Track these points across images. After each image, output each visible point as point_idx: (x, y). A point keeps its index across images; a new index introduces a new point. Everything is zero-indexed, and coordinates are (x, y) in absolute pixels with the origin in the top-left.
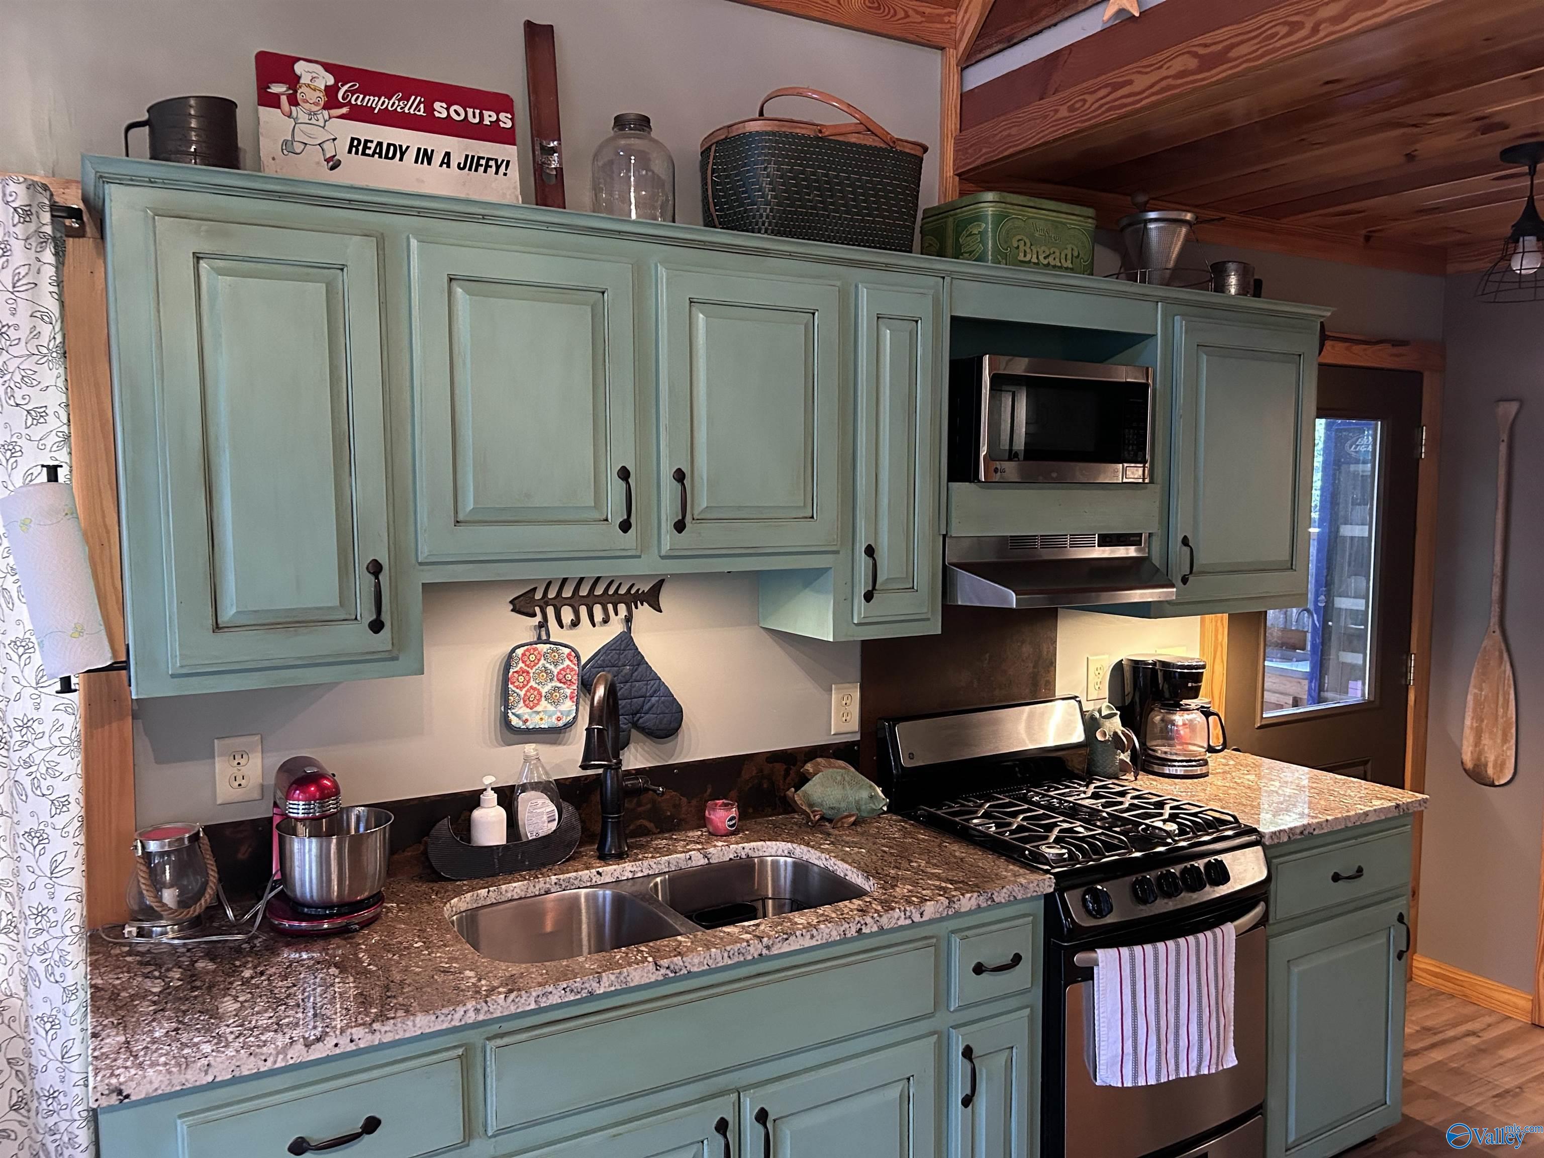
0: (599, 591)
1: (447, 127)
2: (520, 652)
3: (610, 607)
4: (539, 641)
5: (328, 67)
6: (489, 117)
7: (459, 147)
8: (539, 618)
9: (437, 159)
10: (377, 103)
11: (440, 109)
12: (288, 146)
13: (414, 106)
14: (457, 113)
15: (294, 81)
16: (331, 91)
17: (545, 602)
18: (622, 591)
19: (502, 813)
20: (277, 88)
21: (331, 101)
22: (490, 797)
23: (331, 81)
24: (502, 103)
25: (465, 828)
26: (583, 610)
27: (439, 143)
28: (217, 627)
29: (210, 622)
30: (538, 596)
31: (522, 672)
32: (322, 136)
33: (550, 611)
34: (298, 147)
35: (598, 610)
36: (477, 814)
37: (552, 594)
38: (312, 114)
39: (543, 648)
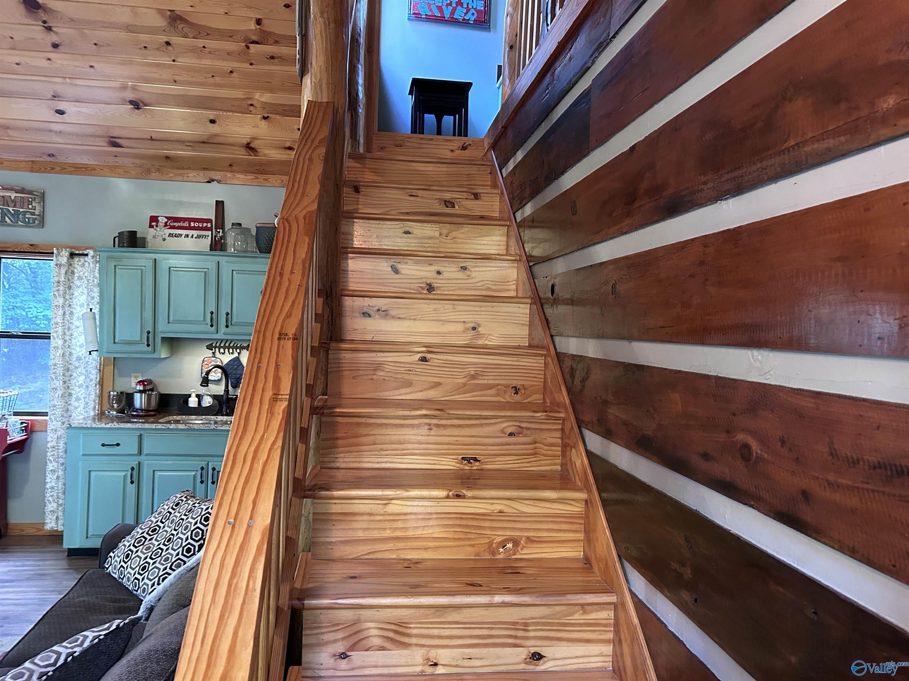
0: (231, 345)
1: (194, 228)
2: (206, 359)
3: (235, 350)
4: (213, 357)
5: (166, 217)
6: (205, 225)
7: (195, 233)
8: (213, 351)
9: (190, 236)
10: (176, 224)
11: (192, 224)
12: (154, 237)
13: (186, 224)
14: (196, 225)
15: (157, 221)
16: (166, 223)
17: (215, 347)
18: (238, 345)
19: (197, 399)
20: (154, 224)
21: (166, 225)
22: (193, 395)
23: (166, 220)
24: (209, 221)
25: (186, 402)
26: (227, 350)
27: (190, 232)
28: (114, 343)
29: (113, 341)
30: (214, 345)
31: (206, 364)
32: (162, 233)
33: (217, 349)
34: (156, 237)
35: (231, 351)
36: (190, 399)
37: (218, 345)
38: (161, 229)
39: (213, 359)
